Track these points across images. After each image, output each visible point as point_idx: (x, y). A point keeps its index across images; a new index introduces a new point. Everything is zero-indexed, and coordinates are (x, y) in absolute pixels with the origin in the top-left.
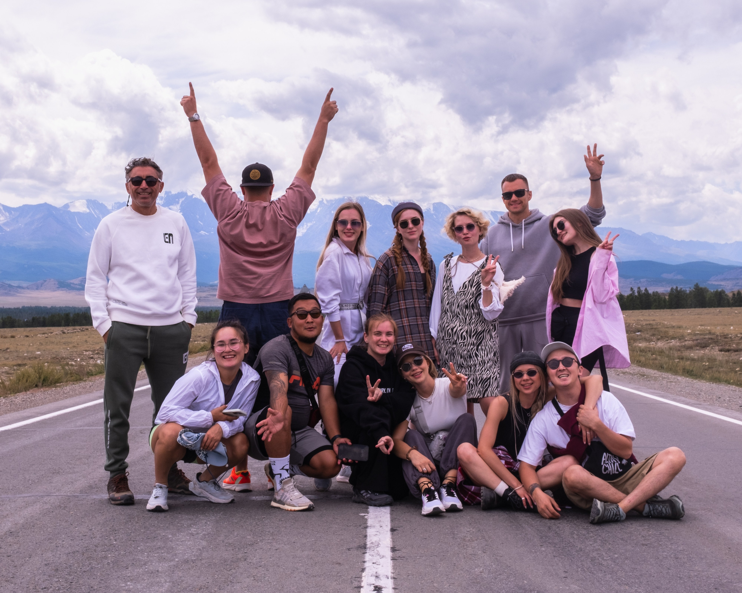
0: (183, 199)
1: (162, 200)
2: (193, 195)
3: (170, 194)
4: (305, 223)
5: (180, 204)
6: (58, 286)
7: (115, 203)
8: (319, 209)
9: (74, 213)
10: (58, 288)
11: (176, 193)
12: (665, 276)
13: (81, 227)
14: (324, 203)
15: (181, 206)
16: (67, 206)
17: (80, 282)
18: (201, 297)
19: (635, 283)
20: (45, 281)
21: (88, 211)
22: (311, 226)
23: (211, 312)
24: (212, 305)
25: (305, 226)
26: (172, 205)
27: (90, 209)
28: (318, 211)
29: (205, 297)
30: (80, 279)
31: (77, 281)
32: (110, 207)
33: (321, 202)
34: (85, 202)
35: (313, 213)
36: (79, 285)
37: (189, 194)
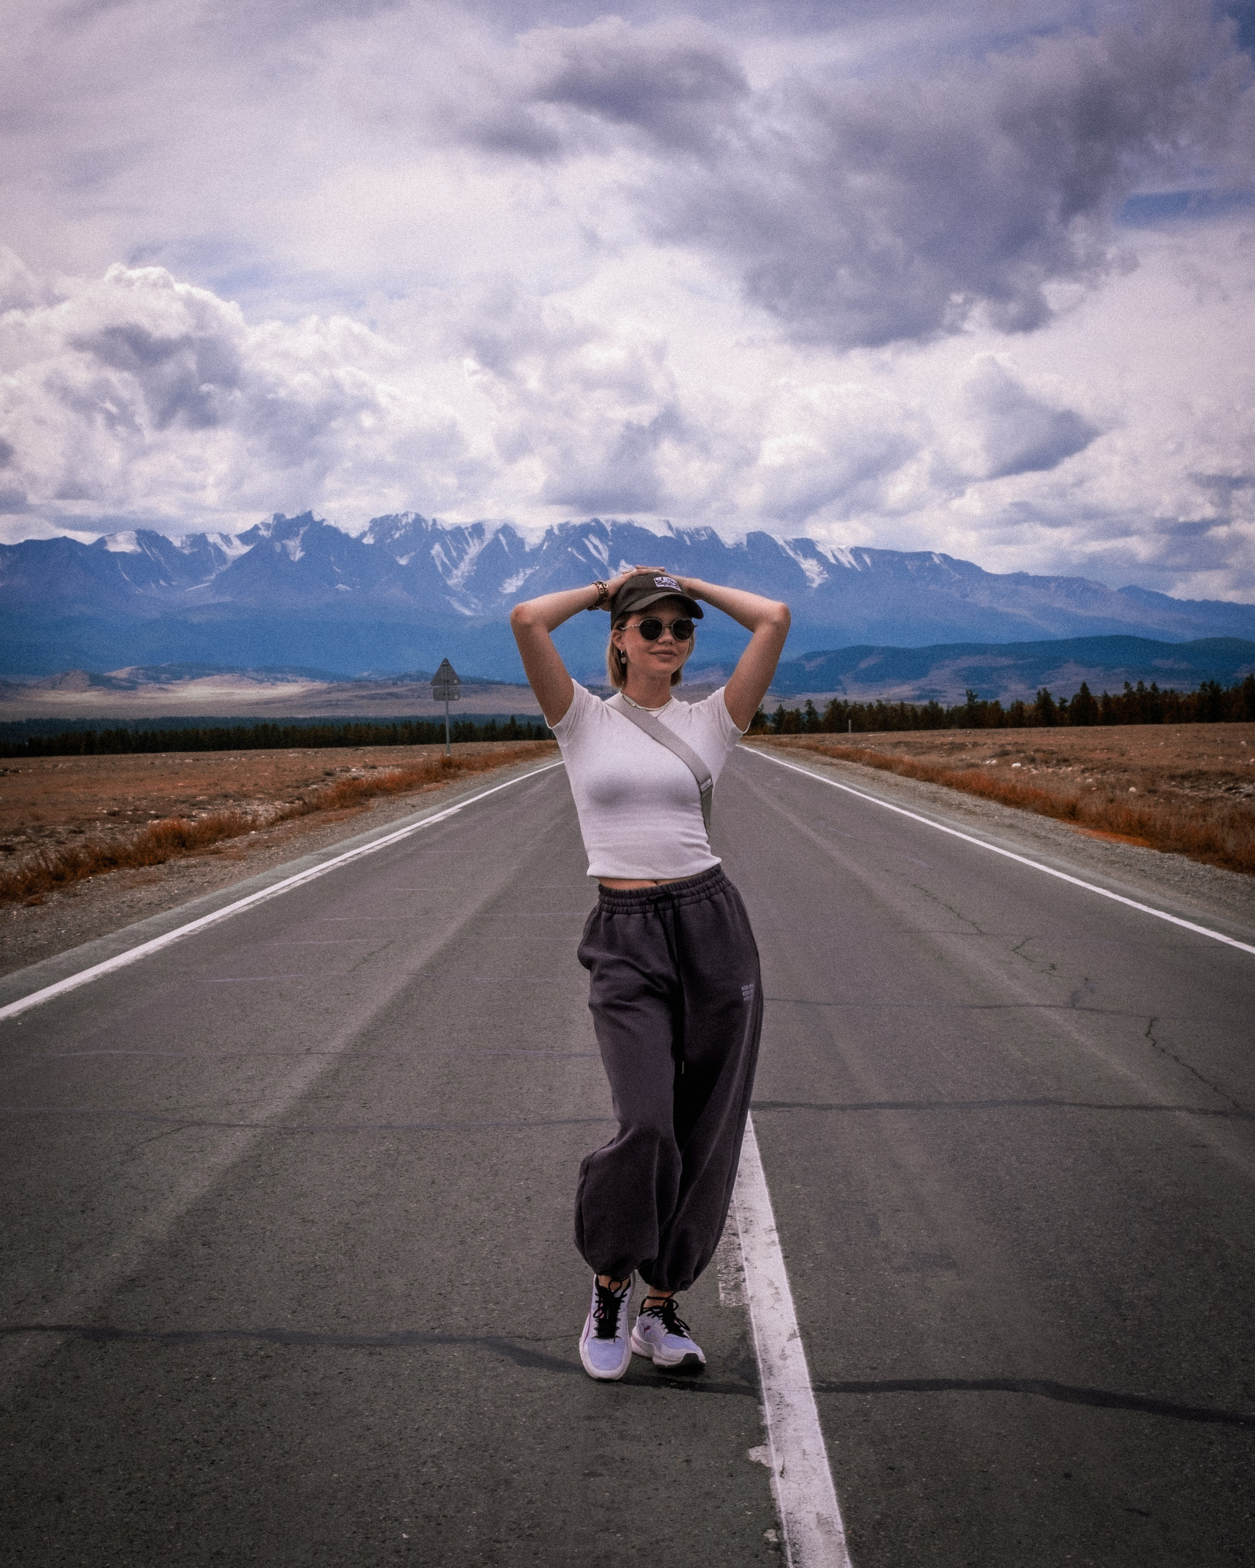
0: (306, 528)
1: (269, 530)
2: (324, 520)
3: (282, 520)
4: (521, 570)
5: (301, 536)
6: (88, 683)
7: (188, 536)
8: (546, 544)
9: (116, 554)
10: (89, 686)
11: (294, 516)
12: (1158, 662)
13: (127, 578)
14: (554, 534)
15: (302, 539)
16: (101, 542)
17: (127, 676)
18: (340, 701)
19: (1107, 674)
20: (66, 674)
21: (139, 550)
22: (532, 575)
23: (347, 727)
25: (522, 574)
26: (287, 538)
27: (143, 549)
28: (545, 548)
29: (346, 701)
30: (127, 669)
31: (122, 673)
32: (177, 543)
33: (549, 532)
34: (134, 535)
35: (536, 551)
36: (128, 680)
37: (317, 518)
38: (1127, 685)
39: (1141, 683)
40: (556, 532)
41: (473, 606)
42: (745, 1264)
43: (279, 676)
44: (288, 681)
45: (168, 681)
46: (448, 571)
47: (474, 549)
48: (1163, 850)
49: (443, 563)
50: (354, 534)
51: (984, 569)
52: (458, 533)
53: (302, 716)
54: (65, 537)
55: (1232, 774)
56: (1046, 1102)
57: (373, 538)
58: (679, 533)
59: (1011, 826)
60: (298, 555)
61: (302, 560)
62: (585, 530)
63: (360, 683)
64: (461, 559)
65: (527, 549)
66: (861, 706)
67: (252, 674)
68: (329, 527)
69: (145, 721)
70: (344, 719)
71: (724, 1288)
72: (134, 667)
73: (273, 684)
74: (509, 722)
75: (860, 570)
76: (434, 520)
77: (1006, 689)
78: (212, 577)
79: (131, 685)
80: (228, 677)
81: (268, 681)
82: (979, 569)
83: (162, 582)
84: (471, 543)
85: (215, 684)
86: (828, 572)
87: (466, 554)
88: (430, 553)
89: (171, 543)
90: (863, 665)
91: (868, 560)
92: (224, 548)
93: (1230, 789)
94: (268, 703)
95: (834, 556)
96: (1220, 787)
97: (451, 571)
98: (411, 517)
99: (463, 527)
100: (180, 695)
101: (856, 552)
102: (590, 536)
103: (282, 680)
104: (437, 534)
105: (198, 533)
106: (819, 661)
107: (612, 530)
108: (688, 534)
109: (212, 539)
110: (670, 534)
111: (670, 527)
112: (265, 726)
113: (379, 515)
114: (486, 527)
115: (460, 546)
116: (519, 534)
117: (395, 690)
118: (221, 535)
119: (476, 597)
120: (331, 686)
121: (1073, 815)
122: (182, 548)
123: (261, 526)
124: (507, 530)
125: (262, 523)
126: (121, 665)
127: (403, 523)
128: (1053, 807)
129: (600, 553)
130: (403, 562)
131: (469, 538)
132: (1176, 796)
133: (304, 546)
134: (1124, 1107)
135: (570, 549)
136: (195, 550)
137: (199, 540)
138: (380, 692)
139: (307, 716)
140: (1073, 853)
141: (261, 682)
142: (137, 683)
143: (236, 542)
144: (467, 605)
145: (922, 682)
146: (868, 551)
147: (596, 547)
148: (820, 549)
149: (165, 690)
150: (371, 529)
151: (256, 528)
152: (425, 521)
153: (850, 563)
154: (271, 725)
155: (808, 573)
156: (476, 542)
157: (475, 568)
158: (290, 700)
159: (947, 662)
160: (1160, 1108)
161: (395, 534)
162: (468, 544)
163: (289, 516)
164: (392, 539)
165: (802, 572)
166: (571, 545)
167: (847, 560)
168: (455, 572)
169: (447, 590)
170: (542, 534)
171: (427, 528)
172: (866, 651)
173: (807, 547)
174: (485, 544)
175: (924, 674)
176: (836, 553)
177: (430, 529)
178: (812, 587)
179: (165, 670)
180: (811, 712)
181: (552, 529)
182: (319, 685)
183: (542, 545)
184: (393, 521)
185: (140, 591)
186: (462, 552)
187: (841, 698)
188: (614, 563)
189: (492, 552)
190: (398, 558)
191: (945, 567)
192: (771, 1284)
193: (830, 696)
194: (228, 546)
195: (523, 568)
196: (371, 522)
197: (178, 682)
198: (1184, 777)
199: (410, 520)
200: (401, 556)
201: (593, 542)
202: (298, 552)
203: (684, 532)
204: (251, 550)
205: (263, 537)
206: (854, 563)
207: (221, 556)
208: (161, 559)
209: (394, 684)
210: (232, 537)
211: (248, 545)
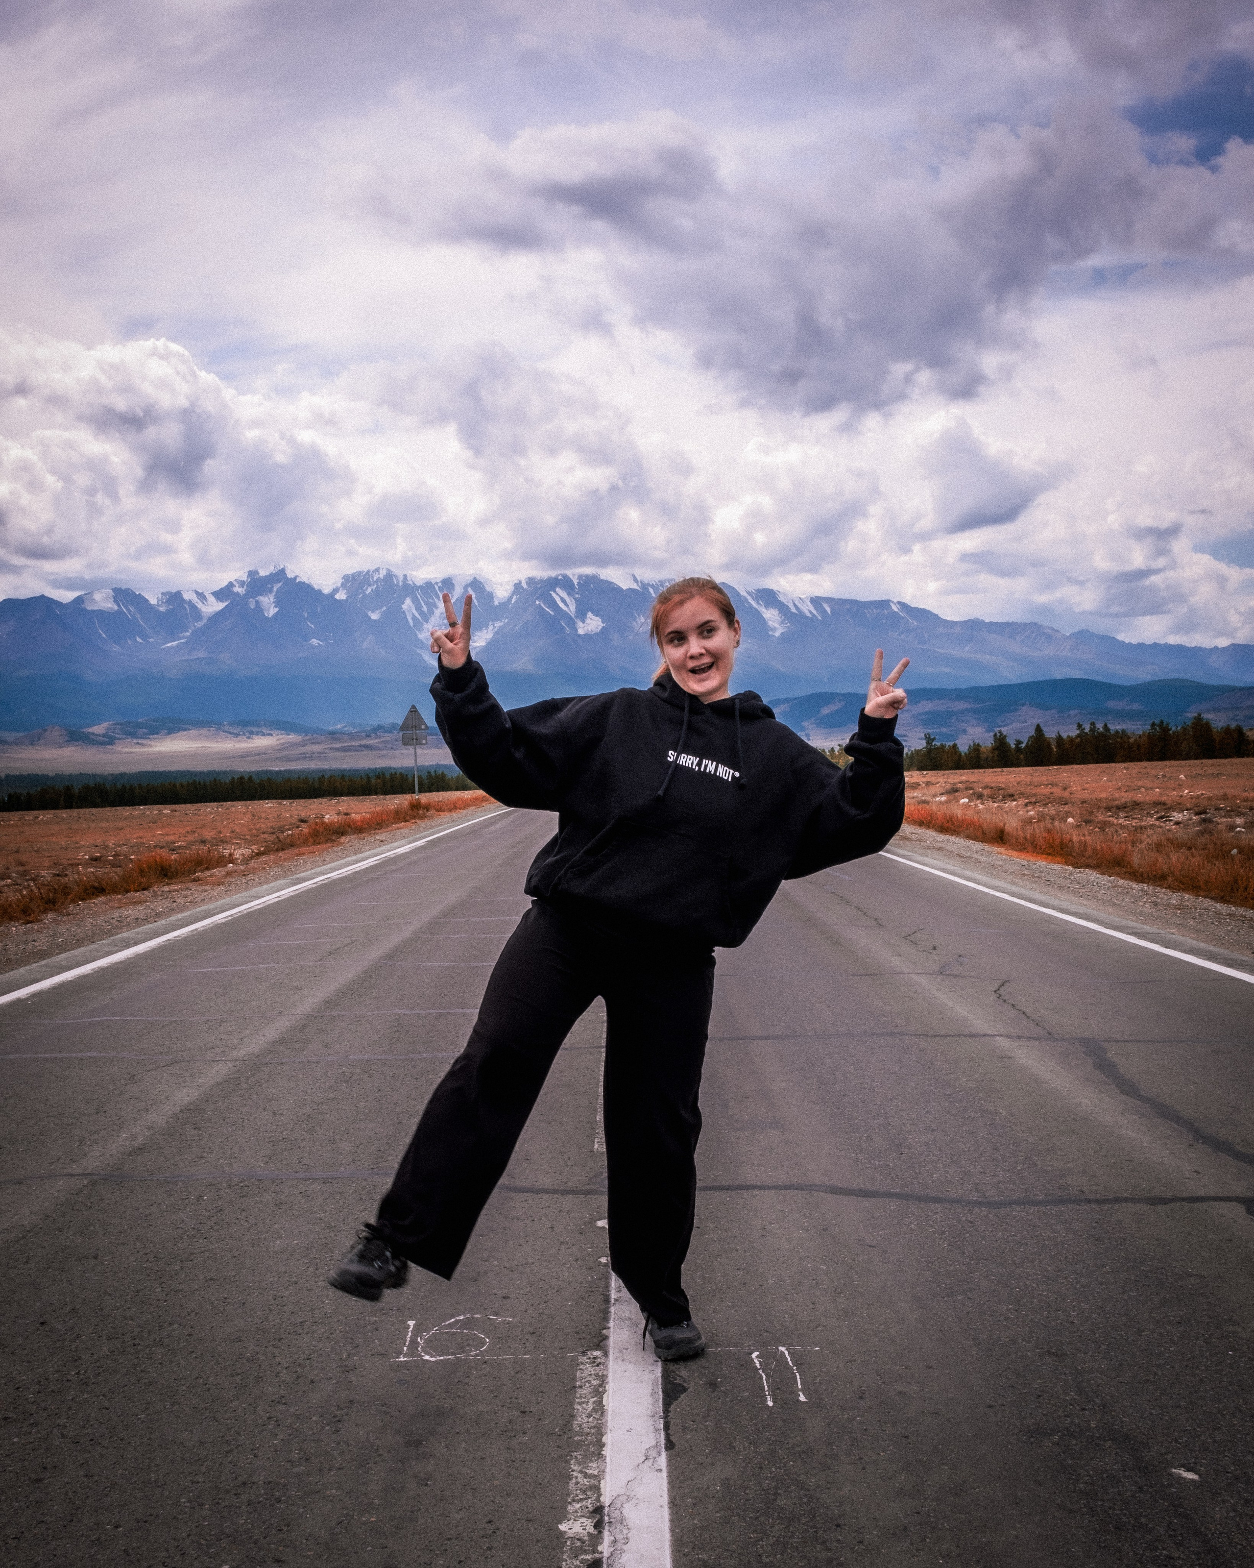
0: (280, 585)
1: (243, 587)
2: (297, 576)
3: (257, 576)
4: (490, 623)
5: (274, 593)
6: (67, 739)
7: (163, 594)
8: (515, 597)
9: (94, 611)
10: (68, 741)
11: (268, 573)
12: (1112, 704)
13: (104, 636)
14: (522, 587)
15: (276, 597)
16: (79, 600)
17: (104, 732)
18: (314, 753)
19: (1060, 717)
20: (45, 730)
21: (116, 608)
22: (501, 628)
23: (321, 779)
24: (334, 767)
25: (491, 628)
26: (261, 594)
27: (119, 606)
28: (513, 601)
29: (320, 753)
30: (105, 725)
31: (98, 729)
32: (153, 601)
33: (518, 586)
34: (111, 593)
35: (504, 605)
36: (104, 736)
37: (290, 575)
39: (1093, 724)
40: (525, 586)
43: (254, 730)
44: (264, 735)
45: (145, 736)
46: (418, 625)
49: (414, 618)
50: (326, 591)
51: (940, 616)
52: (427, 588)
53: (277, 769)
54: (43, 596)
55: (1164, 804)
57: (346, 594)
58: (645, 586)
60: (272, 611)
61: (276, 616)
62: (553, 583)
63: (333, 735)
64: (431, 613)
65: (496, 603)
67: (226, 728)
68: (302, 583)
69: (122, 775)
70: (318, 771)
72: (111, 723)
73: (249, 738)
75: (821, 619)
76: (405, 577)
77: (965, 731)
78: (188, 634)
79: (108, 740)
80: (204, 731)
81: (244, 734)
82: (936, 616)
83: (138, 639)
85: (192, 738)
86: (789, 622)
87: (437, 608)
88: (402, 608)
89: (147, 601)
90: (826, 711)
91: (828, 609)
92: (200, 605)
93: (1162, 817)
94: (244, 756)
95: (795, 605)
96: (1151, 816)
97: (422, 624)
98: (383, 573)
99: (433, 582)
100: (157, 749)
101: (816, 601)
102: (558, 589)
103: (257, 734)
104: (409, 589)
105: (174, 590)
107: (579, 583)
108: (653, 586)
109: (187, 596)
110: (635, 586)
111: (635, 580)
112: (241, 779)
113: (350, 572)
114: (455, 582)
115: (430, 600)
116: (488, 589)
117: (368, 742)
118: (197, 592)
120: (307, 738)
121: (1002, 840)
122: (158, 605)
123: (235, 583)
124: (476, 584)
125: (236, 580)
126: (99, 722)
127: (375, 579)
128: (984, 833)
129: (567, 605)
130: (375, 616)
132: (1111, 824)
133: (278, 603)
135: (537, 602)
136: (171, 607)
137: (175, 598)
138: (353, 744)
139: (282, 769)
141: (237, 735)
142: (116, 738)
143: (211, 599)
146: (829, 600)
147: (563, 600)
148: (781, 598)
149: (142, 745)
150: (343, 585)
151: (231, 585)
152: (396, 576)
153: (810, 612)
154: (246, 778)
155: (770, 623)
158: (265, 754)
161: (367, 589)
163: (263, 573)
164: (364, 594)
165: (763, 621)
166: (539, 598)
167: (808, 609)
168: (426, 626)
169: (418, 643)
170: (510, 588)
171: (398, 583)
172: (829, 698)
173: (769, 597)
176: (797, 603)
177: (400, 584)
178: (774, 636)
179: (141, 726)
181: (520, 583)
182: (293, 737)
183: (511, 597)
184: (364, 576)
185: (117, 648)
186: (432, 606)
188: (582, 614)
190: (370, 613)
191: (903, 614)
194: (203, 603)
195: (493, 621)
196: (343, 578)
197: (156, 736)
198: (1118, 808)
199: (381, 576)
200: (373, 612)
201: (559, 595)
202: (271, 609)
203: (649, 585)
204: (226, 607)
205: (238, 594)
206: (814, 612)
207: (196, 613)
208: (138, 616)
209: (369, 736)
210: (206, 594)
211: (223, 602)
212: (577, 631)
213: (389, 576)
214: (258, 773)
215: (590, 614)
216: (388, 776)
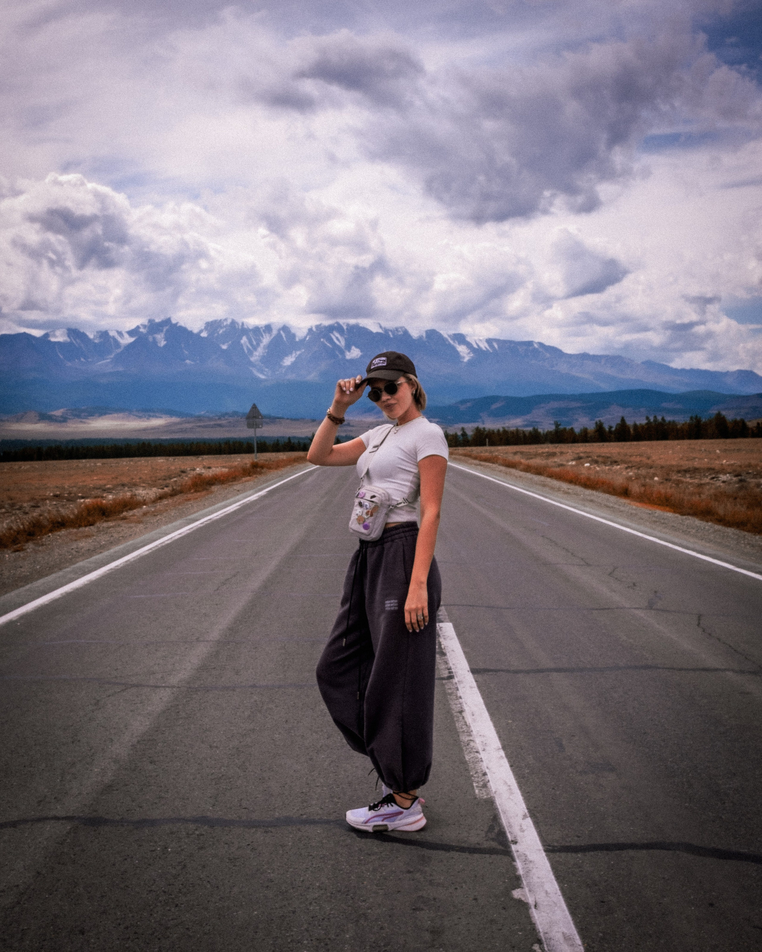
0: (167, 327)
1: (145, 329)
2: (177, 323)
3: (154, 323)
4: (294, 352)
5: (164, 332)
6: (39, 418)
7: (97, 332)
8: (308, 337)
9: (55, 343)
10: (39, 420)
11: (160, 320)
12: (666, 405)
13: (62, 357)
15: (165, 334)
16: (46, 335)
17: (61, 414)
18: (188, 429)
19: (636, 412)
20: (26, 413)
21: (69, 340)
22: (300, 355)
23: (192, 444)
24: (199, 437)
25: (294, 355)
26: (156, 333)
27: (70, 338)
28: (307, 339)
29: (191, 429)
30: (62, 410)
31: (58, 413)
32: (91, 336)
33: (310, 330)
34: (66, 331)
35: (303, 341)
36: (62, 417)
37: (174, 322)
38: (647, 418)
39: (655, 417)
40: (314, 329)
41: (265, 373)
42: (487, 771)
43: (152, 414)
44: (157, 417)
45: (86, 417)
46: (251, 353)
47: (266, 340)
48: (682, 514)
49: (248, 348)
50: (196, 331)
51: (563, 351)
52: (257, 330)
53: (165, 438)
54: (25, 333)
55: (713, 469)
56: (647, 667)
57: (207, 333)
58: (386, 331)
59: (591, 501)
60: (163, 343)
61: (165, 346)
62: (331, 329)
63: (199, 418)
64: (258, 345)
65: (297, 340)
66: (493, 431)
67: (135, 413)
68: (181, 327)
69: (72, 441)
70: (189, 440)
71: (477, 787)
72: (65, 409)
73: (148, 419)
74: (287, 441)
75: (491, 351)
76: (243, 324)
77: (577, 420)
78: (112, 356)
79: (64, 420)
80: (121, 415)
81: (145, 417)
82: (560, 351)
83: (82, 359)
84: (264, 337)
85: (113, 419)
86: (473, 353)
87: (262, 342)
88: (239, 342)
89: (88, 336)
90: (494, 406)
91: (496, 346)
92: (119, 339)
93: (713, 478)
94: (145, 430)
95: (477, 344)
96: (707, 477)
98: (229, 321)
99: (260, 327)
100: (92, 425)
101: (489, 341)
102: (334, 332)
103: (153, 417)
104: (244, 331)
105: (104, 330)
106: (469, 404)
107: (347, 329)
108: (391, 331)
109: (112, 333)
110: (380, 331)
111: (381, 327)
112: (144, 443)
113: (210, 320)
114: (273, 327)
115: (258, 338)
116: (293, 331)
117: (219, 422)
118: (117, 331)
119: (267, 368)
120: (182, 420)
121: (627, 494)
122: (94, 339)
123: (141, 326)
124: (285, 328)
125: (142, 325)
126: (58, 408)
127: (225, 325)
128: (614, 489)
129: (340, 342)
130: (224, 347)
131: (263, 333)
132: (682, 482)
133: (166, 339)
134: (694, 670)
135: (322, 340)
136: (102, 340)
137: (104, 335)
138: (211, 423)
139: (168, 438)
140: (631, 516)
141: (140, 417)
142: (67, 418)
143: (126, 336)
144: (262, 372)
145: (528, 417)
146: (497, 341)
147: (337, 339)
148: (468, 339)
149: (85, 423)
150: (206, 328)
151: (138, 327)
152: (238, 324)
153: (486, 348)
154: (147, 443)
155: (461, 354)
156: (267, 335)
157: (267, 351)
158: (158, 429)
159: (542, 405)
160: (716, 670)
161: (220, 331)
162: (262, 336)
163: (157, 320)
164: (218, 333)
165: (457, 353)
166: (323, 338)
167: (484, 346)
168: (255, 353)
169: (250, 363)
170: (305, 331)
171: (239, 326)
172: (494, 399)
173: (461, 338)
174: (273, 336)
175: (528, 412)
176: (478, 342)
177: (240, 327)
178: (463, 362)
179: (83, 411)
180: (464, 434)
181: (312, 328)
182: (174, 419)
183: (306, 337)
184: (218, 323)
185: (69, 364)
186: (259, 342)
187: (481, 426)
188: (348, 347)
189: (277, 342)
190: (221, 345)
191: (541, 350)
192: (506, 783)
193: (474, 425)
194: (121, 338)
196: (206, 323)
197: (91, 418)
198: (686, 471)
199: (228, 323)
200: (224, 344)
201: (335, 336)
202: (162, 342)
203: (389, 330)
204: (135, 341)
205: (142, 332)
206: (488, 348)
207: (117, 344)
208: (82, 345)
209: (220, 419)
210: (123, 333)
211: (133, 337)
212: (345, 356)
213: (233, 322)
214: (154, 440)
215: (353, 347)
216: (231, 443)
